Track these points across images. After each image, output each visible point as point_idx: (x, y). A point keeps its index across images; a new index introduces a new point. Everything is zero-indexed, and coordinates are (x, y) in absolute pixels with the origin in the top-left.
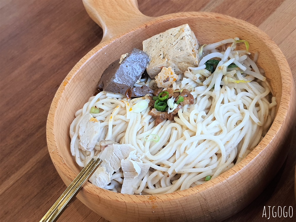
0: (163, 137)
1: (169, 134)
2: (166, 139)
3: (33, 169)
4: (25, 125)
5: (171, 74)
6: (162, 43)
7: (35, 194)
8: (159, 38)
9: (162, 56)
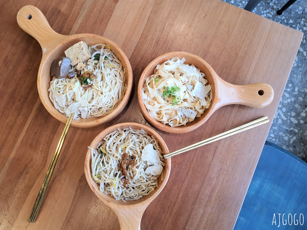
0: (90, 95)
1: (92, 93)
2: (92, 95)
3: (37, 113)
4: (20, 94)
5: (82, 65)
6: (74, 51)
7: (43, 123)
8: (71, 49)
9: (76, 58)
